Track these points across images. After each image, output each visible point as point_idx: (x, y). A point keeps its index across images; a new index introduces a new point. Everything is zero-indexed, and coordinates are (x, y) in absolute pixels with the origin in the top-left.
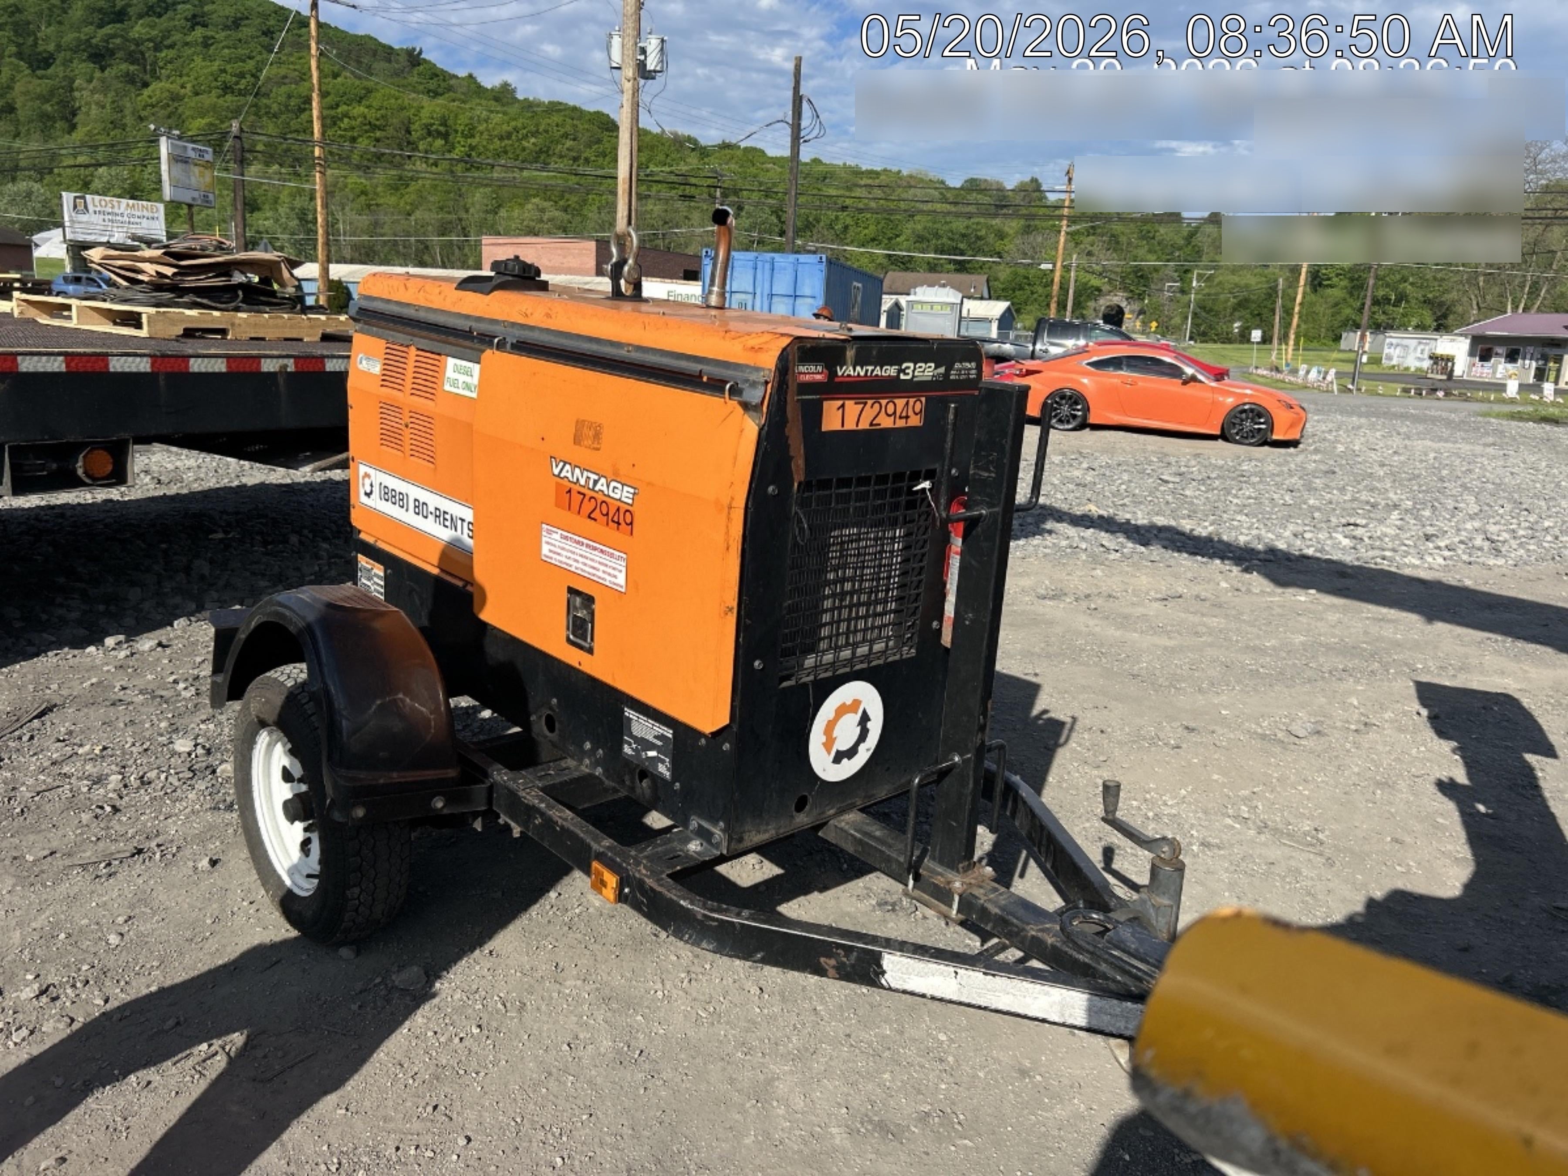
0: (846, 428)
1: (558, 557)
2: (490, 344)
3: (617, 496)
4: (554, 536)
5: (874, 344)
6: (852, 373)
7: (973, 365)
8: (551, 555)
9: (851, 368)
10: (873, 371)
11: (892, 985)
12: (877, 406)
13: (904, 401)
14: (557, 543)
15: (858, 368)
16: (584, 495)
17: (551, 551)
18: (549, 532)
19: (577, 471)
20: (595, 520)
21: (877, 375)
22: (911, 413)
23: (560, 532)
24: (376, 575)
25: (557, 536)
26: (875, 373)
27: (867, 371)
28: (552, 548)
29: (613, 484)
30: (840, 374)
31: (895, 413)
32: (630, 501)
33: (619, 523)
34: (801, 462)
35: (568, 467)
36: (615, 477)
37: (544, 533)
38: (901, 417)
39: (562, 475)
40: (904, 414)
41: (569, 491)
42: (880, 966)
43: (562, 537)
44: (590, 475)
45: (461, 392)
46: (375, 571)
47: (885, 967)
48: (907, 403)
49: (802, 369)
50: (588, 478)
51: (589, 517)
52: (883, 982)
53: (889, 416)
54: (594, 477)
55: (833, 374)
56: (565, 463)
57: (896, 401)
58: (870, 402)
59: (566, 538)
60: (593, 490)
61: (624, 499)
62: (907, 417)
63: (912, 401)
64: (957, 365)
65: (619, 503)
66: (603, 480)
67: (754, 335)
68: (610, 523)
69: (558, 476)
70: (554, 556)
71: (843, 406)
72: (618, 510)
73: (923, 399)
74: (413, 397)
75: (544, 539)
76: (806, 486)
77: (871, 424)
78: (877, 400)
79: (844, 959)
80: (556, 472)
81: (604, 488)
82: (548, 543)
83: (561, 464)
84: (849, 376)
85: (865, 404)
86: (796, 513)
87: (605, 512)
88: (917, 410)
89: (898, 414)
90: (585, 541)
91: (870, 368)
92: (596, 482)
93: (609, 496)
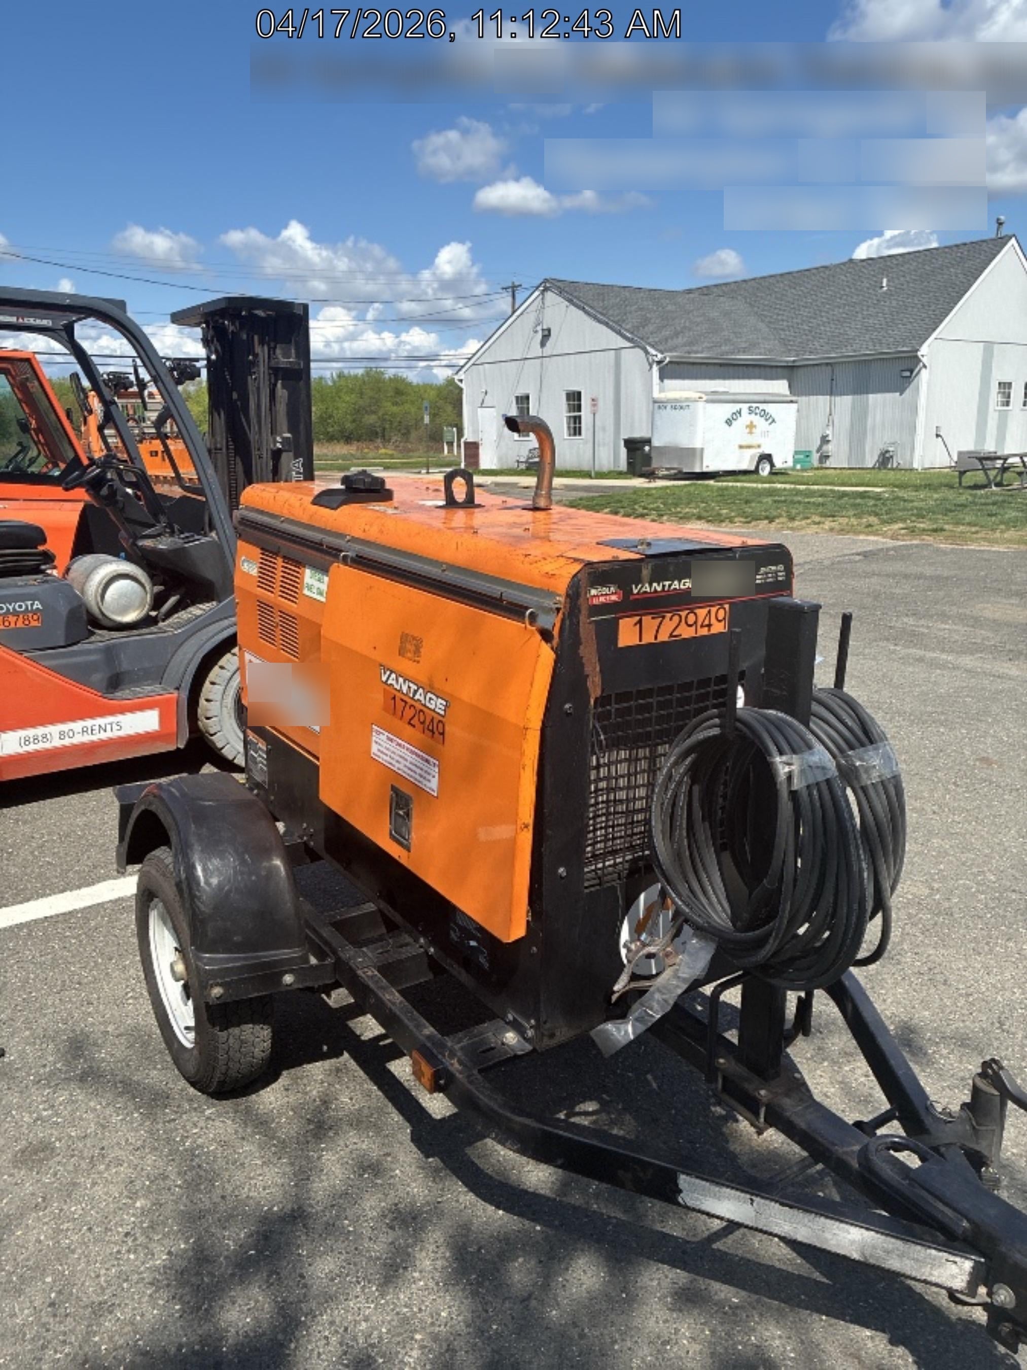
0: (643, 643)
1: (385, 757)
2: (336, 556)
3: (432, 707)
4: (381, 736)
5: (669, 560)
6: (648, 590)
7: (781, 567)
8: (379, 754)
9: (647, 585)
10: (670, 586)
11: (689, 1204)
12: (676, 618)
13: (705, 611)
14: (385, 745)
15: (655, 585)
16: (406, 702)
17: (379, 750)
18: (379, 733)
19: (401, 680)
20: (414, 726)
21: (675, 589)
22: (713, 620)
23: (386, 734)
24: (260, 749)
25: (384, 738)
26: (673, 587)
27: (664, 586)
28: (380, 747)
29: (429, 695)
30: (635, 591)
31: (696, 623)
32: (442, 713)
33: (432, 731)
34: (598, 679)
35: (393, 676)
36: (430, 688)
37: (374, 734)
38: (702, 626)
39: (389, 682)
40: (706, 622)
41: (394, 698)
42: (677, 1185)
43: (388, 738)
44: (411, 685)
45: (315, 596)
46: (260, 745)
47: (681, 1187)
48: (709, 612)
49: (593, 592)
50: (409, 687)
51: (409, 723)
52: (680, 1200)
53: (690, 626)
54: (414, 687)
55: (628, 592)
56: (392, 672)
57: (698, 611)
58: (669, 615)
59: (391, 740)
60: (412, 698)
61: (437, 710)
62: (709, 626)
63: (714, 610)
64: (763, 570)
65: (433, 714)
66: (421, 691)
67: (549, 560)
68: (426, 731)
69: (386, 683)
70: (381, 755)
71: (640, 622)
72: (432, 720)
73: (727, 606)
74: (280, 598)
75: (374, 738)
76: (602, 701)
77: (671, 636)
78: (674, 612)
79: (641, 1175)
80: (384, 678)
81: (422, 698)
82: (376, 742)
83: (388, 673)
84: (645, 592)
85: (664, 617)
86: (594, 727)
87: (422, 720)
88: (721, 617)
89: (699, 623)
90: (406, 745)
91: (667, 583)
92: (415, 692)
93: (425, 706)
